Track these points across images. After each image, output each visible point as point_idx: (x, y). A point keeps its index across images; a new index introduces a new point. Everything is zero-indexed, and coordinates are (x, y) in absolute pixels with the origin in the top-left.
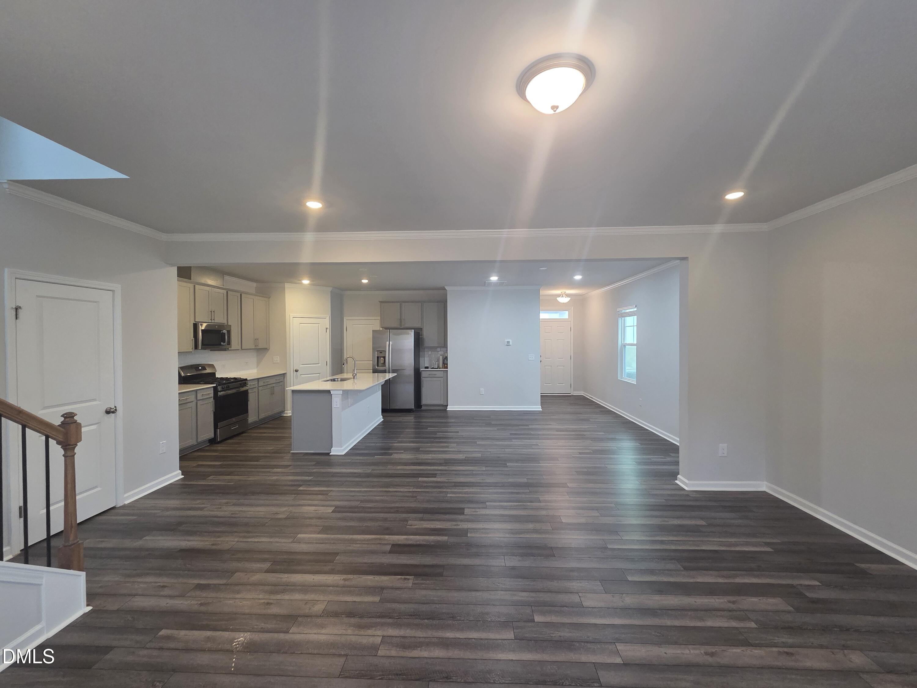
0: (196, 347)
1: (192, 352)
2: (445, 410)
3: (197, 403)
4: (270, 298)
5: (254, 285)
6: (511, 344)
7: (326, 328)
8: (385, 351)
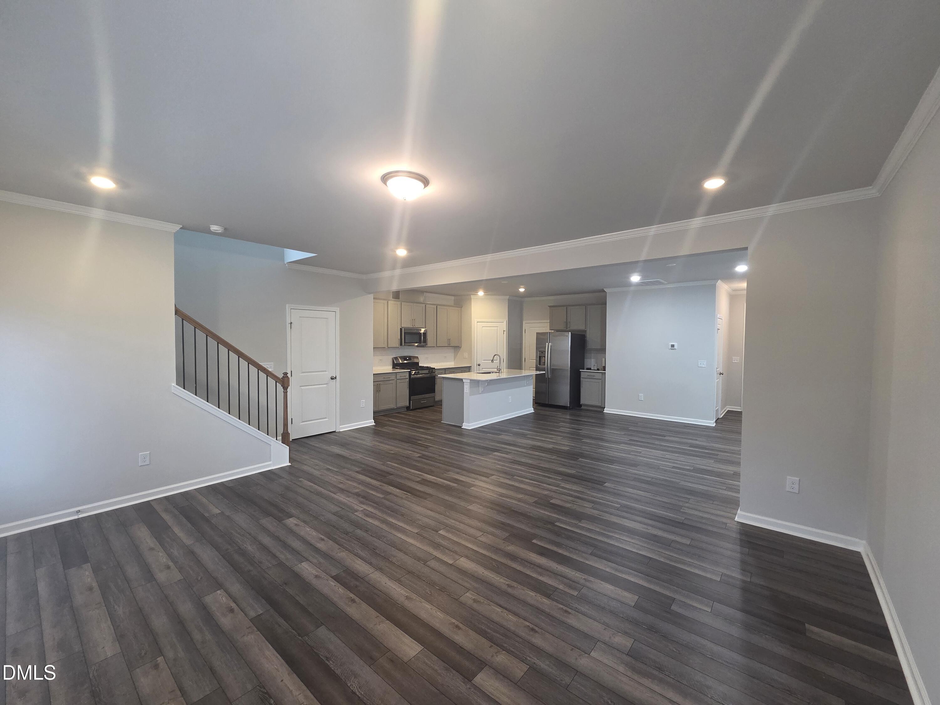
0: (401, 345)
1: (399, 347)
2: (602, 412)
3: (397, 381)
4: (462, 307)
5: (453, 298)
6: (676, 347)
7: (504, 331)
8: (545, 351)
